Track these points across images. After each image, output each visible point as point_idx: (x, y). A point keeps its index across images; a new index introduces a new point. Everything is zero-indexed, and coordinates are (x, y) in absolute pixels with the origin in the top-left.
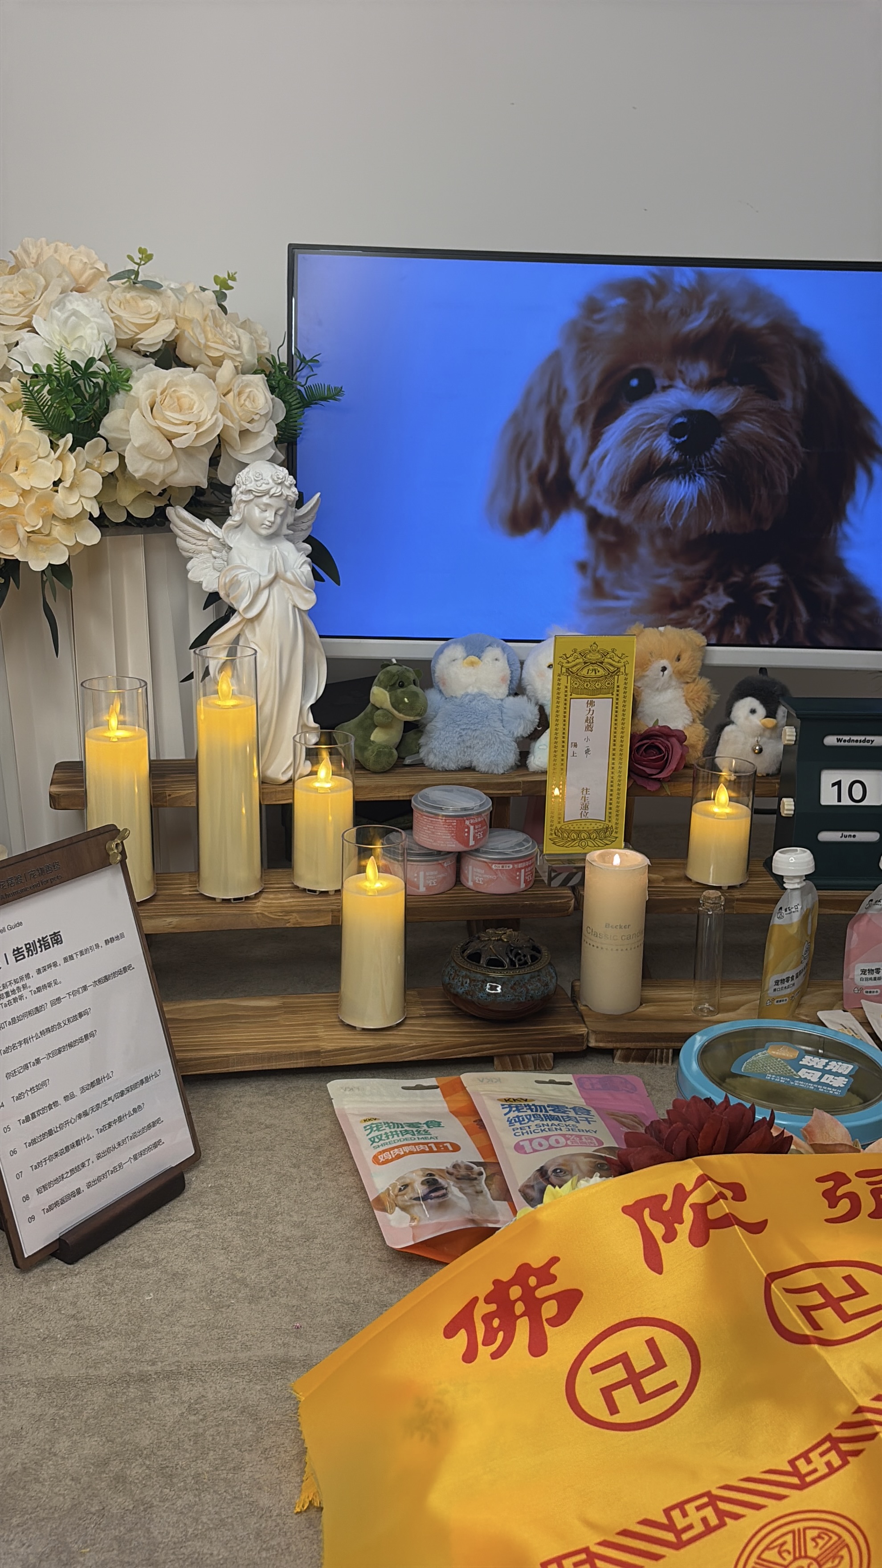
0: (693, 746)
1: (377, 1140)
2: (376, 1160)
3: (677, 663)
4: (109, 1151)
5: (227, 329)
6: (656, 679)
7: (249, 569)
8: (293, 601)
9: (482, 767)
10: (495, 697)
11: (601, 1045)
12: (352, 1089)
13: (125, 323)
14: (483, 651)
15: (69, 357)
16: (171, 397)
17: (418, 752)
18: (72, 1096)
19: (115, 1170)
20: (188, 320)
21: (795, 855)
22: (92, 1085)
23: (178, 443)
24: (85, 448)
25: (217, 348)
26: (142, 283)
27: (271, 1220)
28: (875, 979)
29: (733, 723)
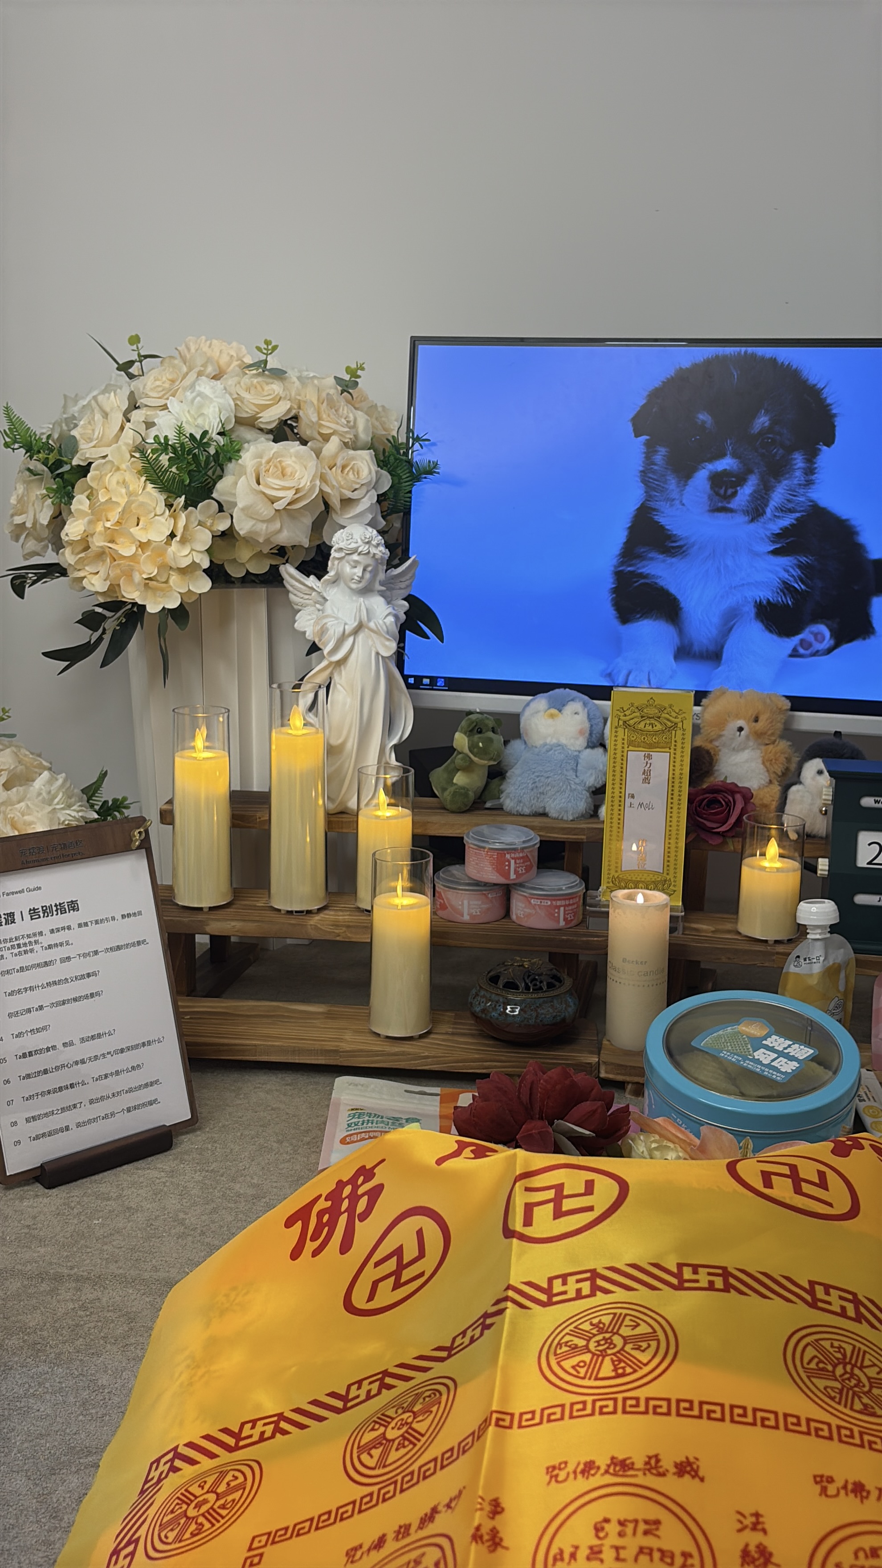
0: (766, 806)
1: (353, 1125)
2: (343, 1141)
3: (754, 724)
4: (102, 1098)
5: (345, 410)
6: (732, 739)
7: (337, 618)
8: (376, 647)
9: (553, 814)
10: (572, 749)
11: (611, 1076)
12: (356, 1085)
13: (246, 403)
14: (564, 705)
15: (189, 430)
16: (276, 466)
17: (499, 798)
18: (71, 1044)
19: (106, 1117)
20: (305, 402)
21: (817, 905)
22: (93, 1037)
23: (279, 505)
24: (196, 507)
25: (328, 426)
26: (271, 370)
27: (234, 1180)
29: (801, 783)
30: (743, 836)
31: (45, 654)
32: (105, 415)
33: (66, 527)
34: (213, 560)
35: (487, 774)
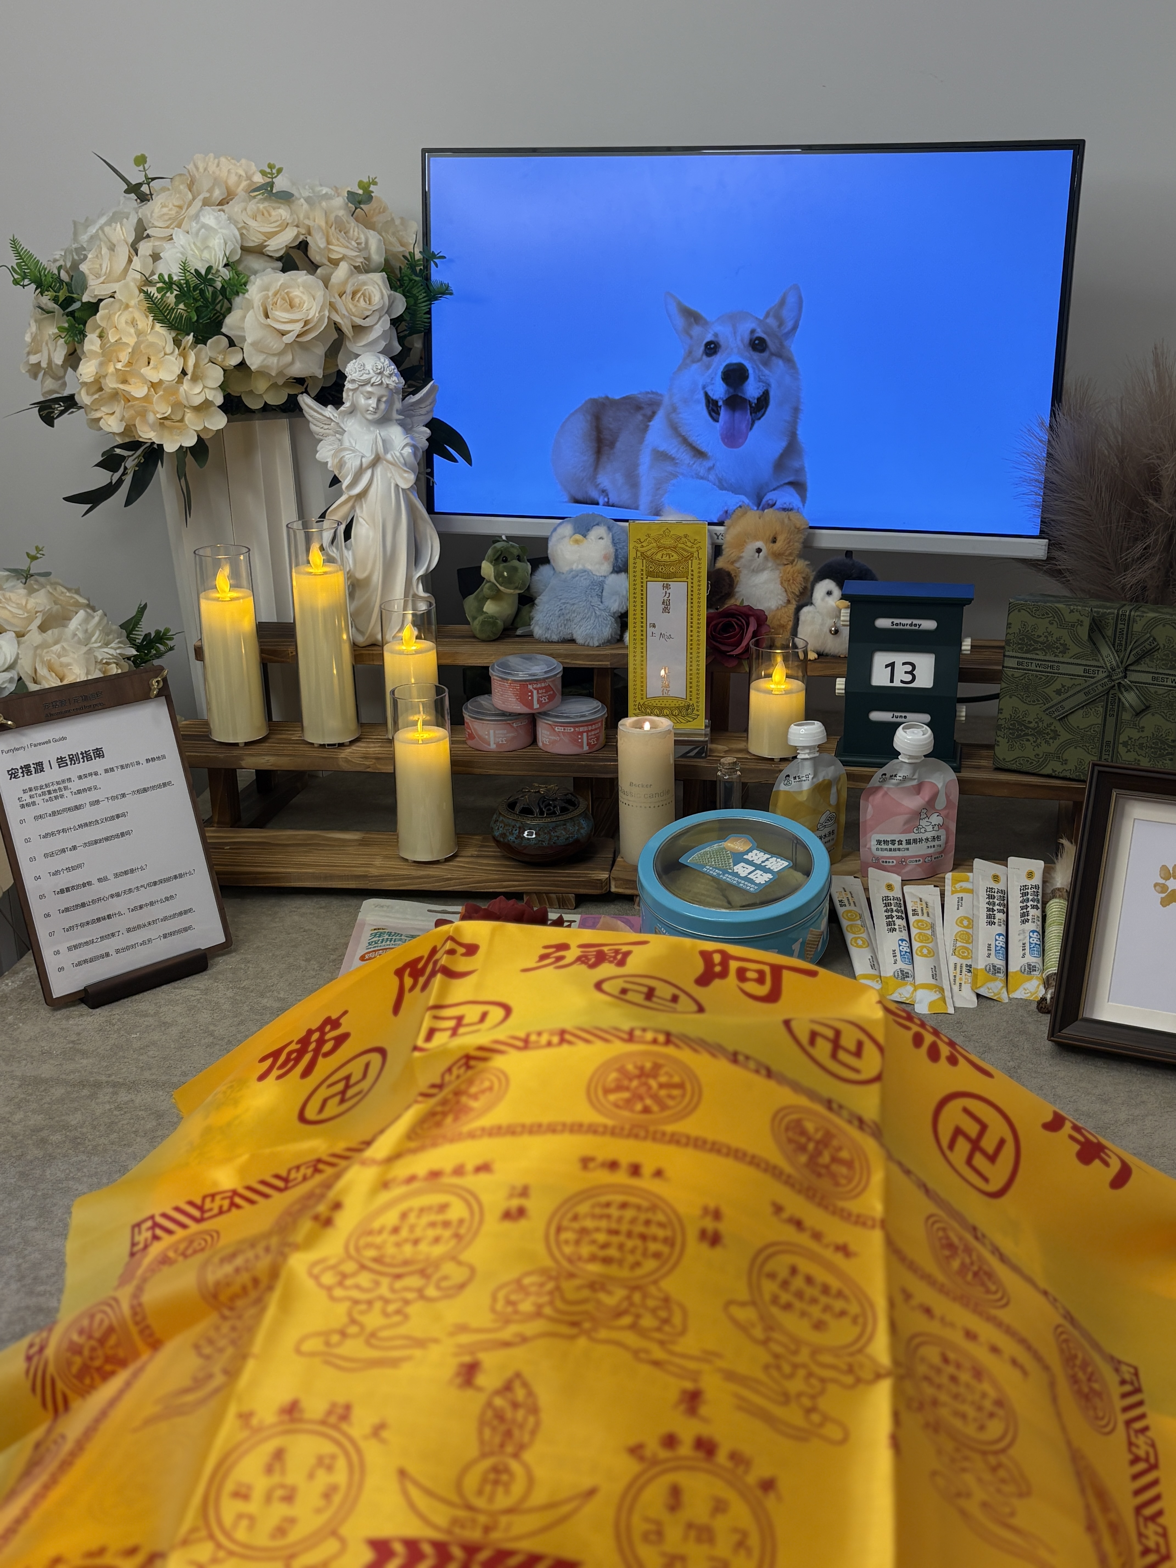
0: (783, 627)
1: (373, 943)
2: (362, 958)
3: (772, 545)
4: (139, 927)
5: (356, 231)
6: (752, 560)
7: (353, 451)
8: (394, 480)
9: (580, 640)
10: (598, 574)
11: (620, 890)
12: (382, 907)
13: (252, 232)
14: (589, 530)
15: (194, 264)
16: (283, 299)
18: (106, 879)
19: (143, 943)
20: (313, 226)
21: (805, 727)
22: (126, 873)
23: (288, 338)
24: (206, 345)
25: (338, 251)
26: (276, 194)
27: (262, 995)
28: (890, 850)
29: (812, 604)
30: (749, 659)
31: (66, 499)
32: (112, 248)
33: (80, 367)
34: (229, 394)
35: (516, 600)
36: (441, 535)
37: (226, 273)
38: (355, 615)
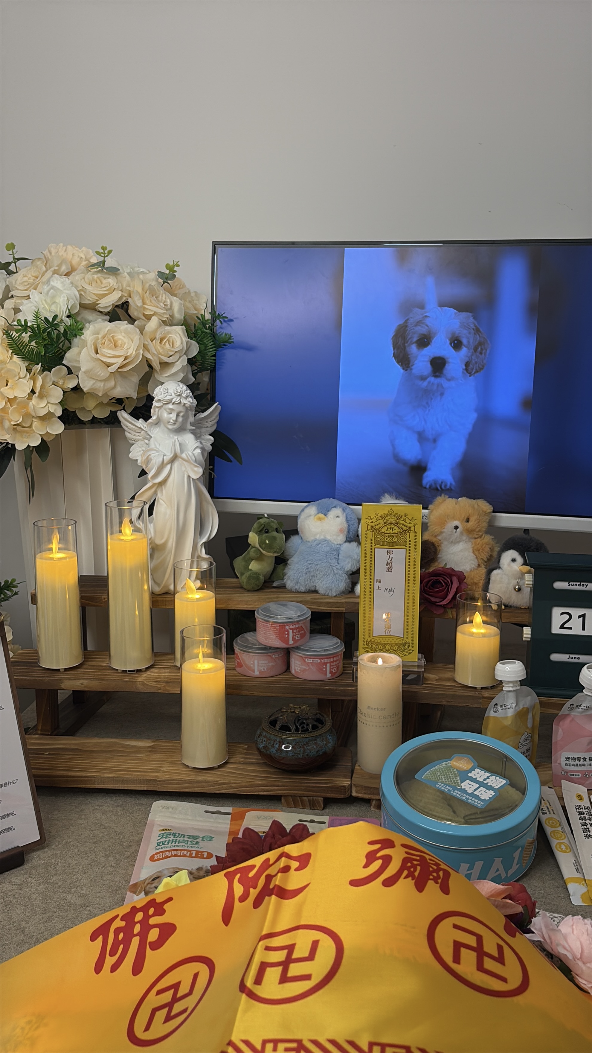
1: (161, 844)
2: (152, 859)
3: (466, 523)
5: (165, 297)
6: (451, 535)
7: (157, 451)
8: (187, 472)
9: (322, 591)
10: (335, 543)
11: (360, 795)
12: (168, 808)
13: (88, 293)
14: (328, 511)
15: (44, 314)
16: (109, 340)
20: (133, 291)
21: (510, 665)
23: (113, 369)
24: (50, 372)
25: (150, 309)
26: (107, 269)
27: (68, 891)
28: (577, 765)
29: (500, 568)
30: (457, 608)
34: (66, 409)
35: (274, 562)
36: (219, 513)
37: (68, 322)
38: (154, 571)
